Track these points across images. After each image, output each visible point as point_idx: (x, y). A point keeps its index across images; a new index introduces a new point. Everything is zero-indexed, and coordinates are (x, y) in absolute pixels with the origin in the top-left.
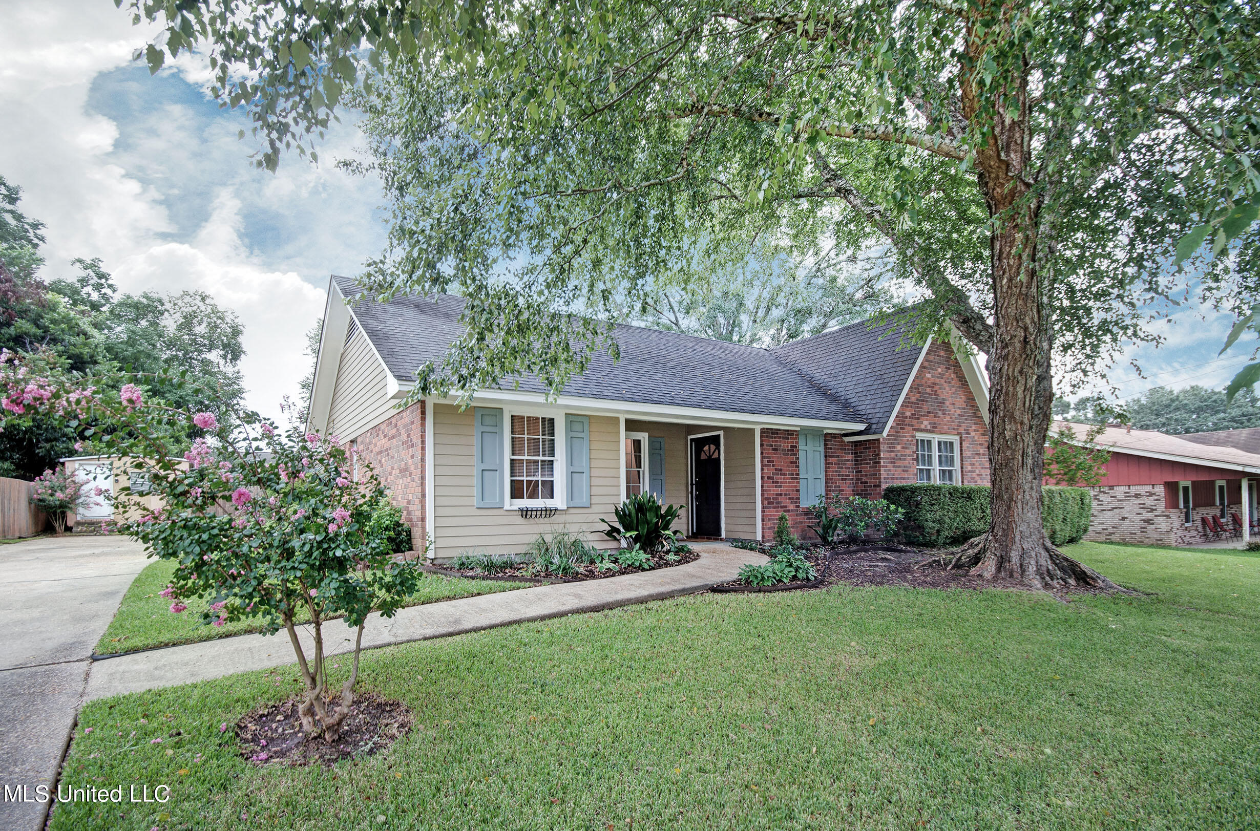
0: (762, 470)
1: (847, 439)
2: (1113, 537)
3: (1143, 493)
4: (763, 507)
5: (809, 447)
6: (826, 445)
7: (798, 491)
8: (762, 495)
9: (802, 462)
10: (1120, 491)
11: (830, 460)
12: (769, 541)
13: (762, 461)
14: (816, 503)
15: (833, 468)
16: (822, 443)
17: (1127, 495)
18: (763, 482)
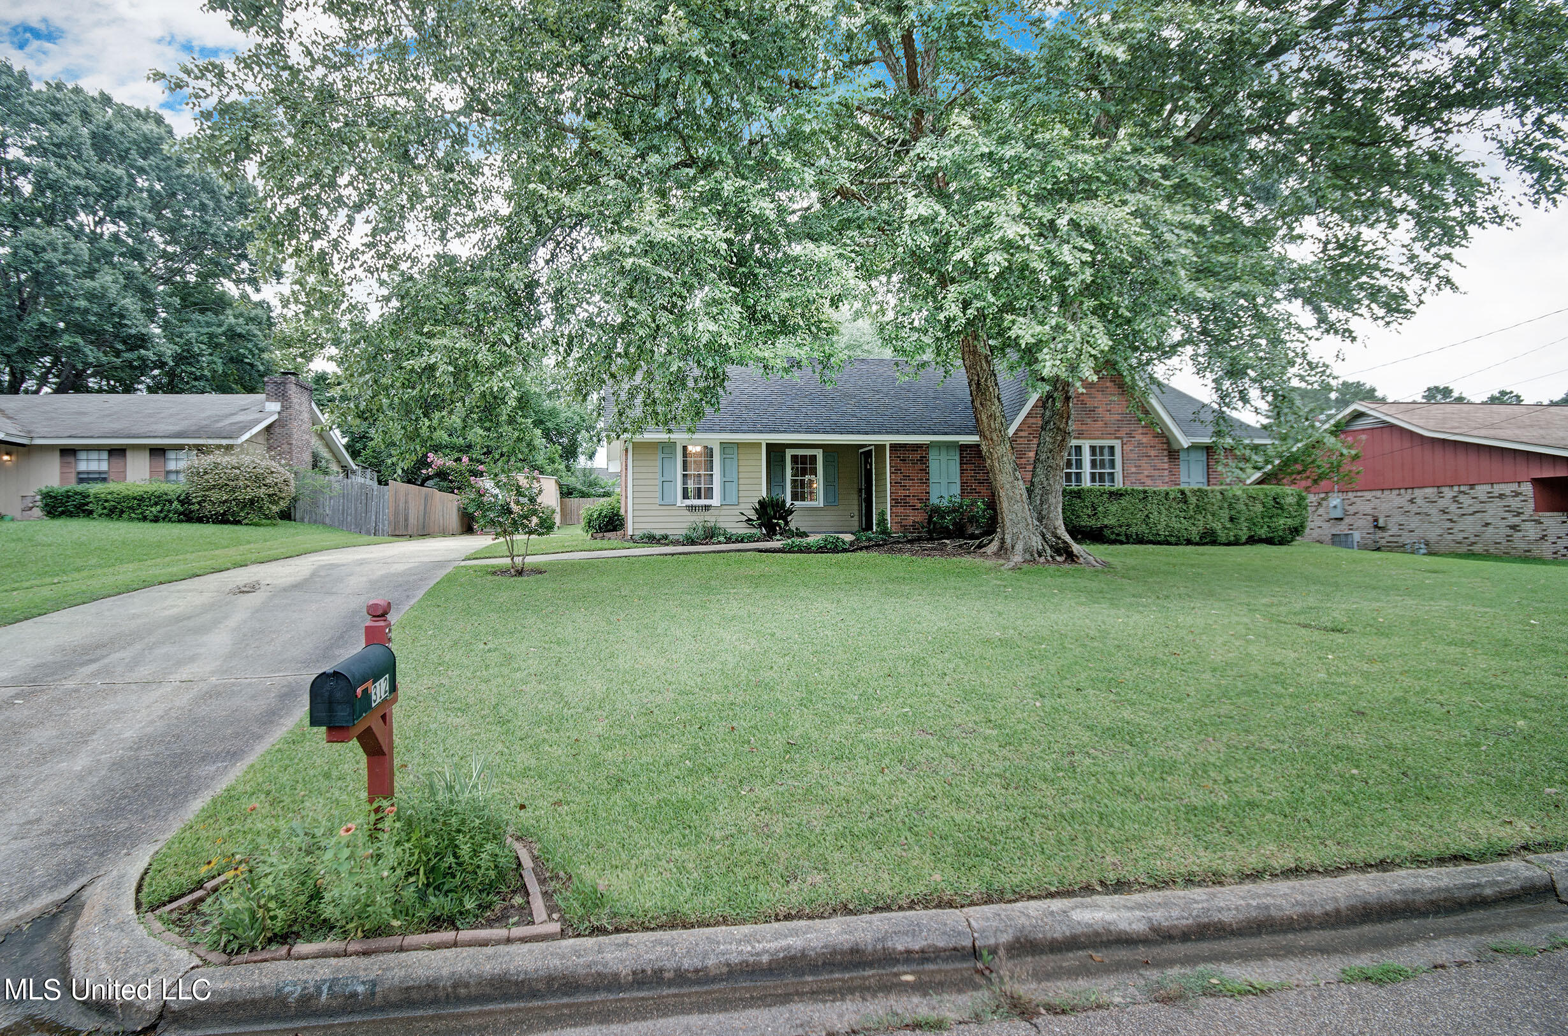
0: (891, 476)
2: (1475, 548)
3: (1508, 493)
4: (891, 506)
5: (942, 457)
6: (961, 454)
7: (928, 492)
8: (891, 496)
9: (933, 469)
10: (1481, 491)
11: (965, 467)
13: (891, 470)
14: (949, 502)
15: (969, 473)
16: (957, 453)
17: (1491, 496)
18: (891, 486)
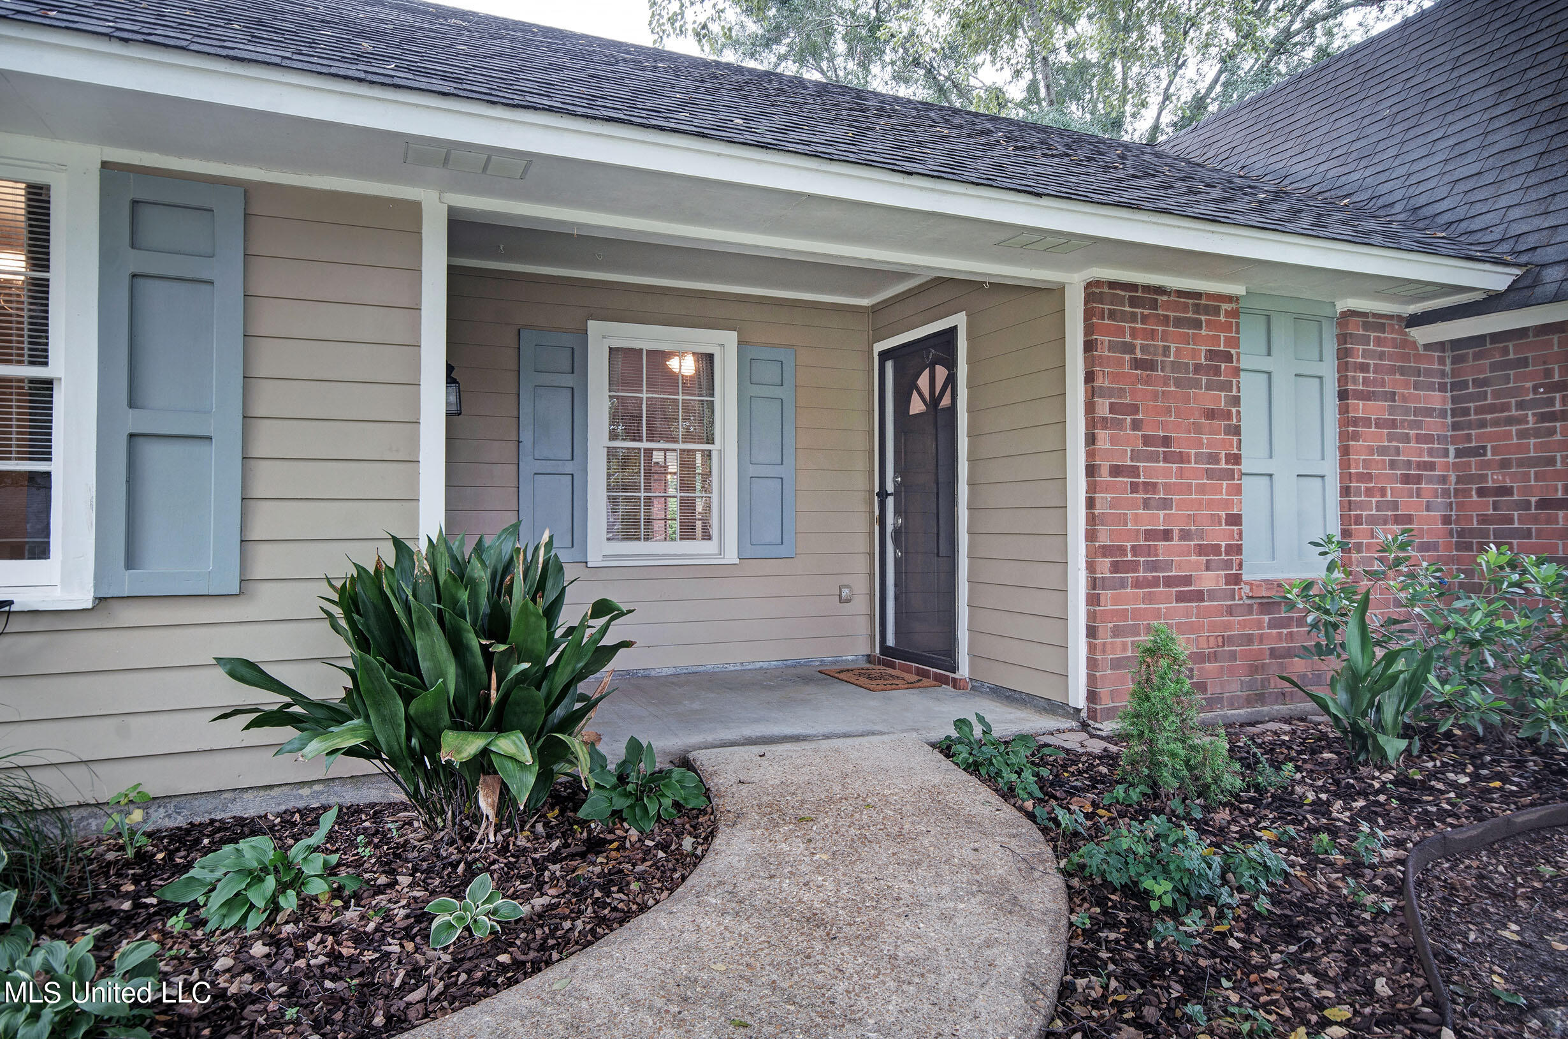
0: (1091, 439)
1: (1422, 335)
4: (1093, 583)
5: (1281, 364)
6: (1343, 354)
7: (1235, 520)
8: (1091, 536)
9: (1251, 415)
11: (1359, 408)
12: (1110, 714)
13: (1090, 407)
14: (1315, 569)
15: (1370, 439)
16: (1331, 348)
18: (1092, 487)
